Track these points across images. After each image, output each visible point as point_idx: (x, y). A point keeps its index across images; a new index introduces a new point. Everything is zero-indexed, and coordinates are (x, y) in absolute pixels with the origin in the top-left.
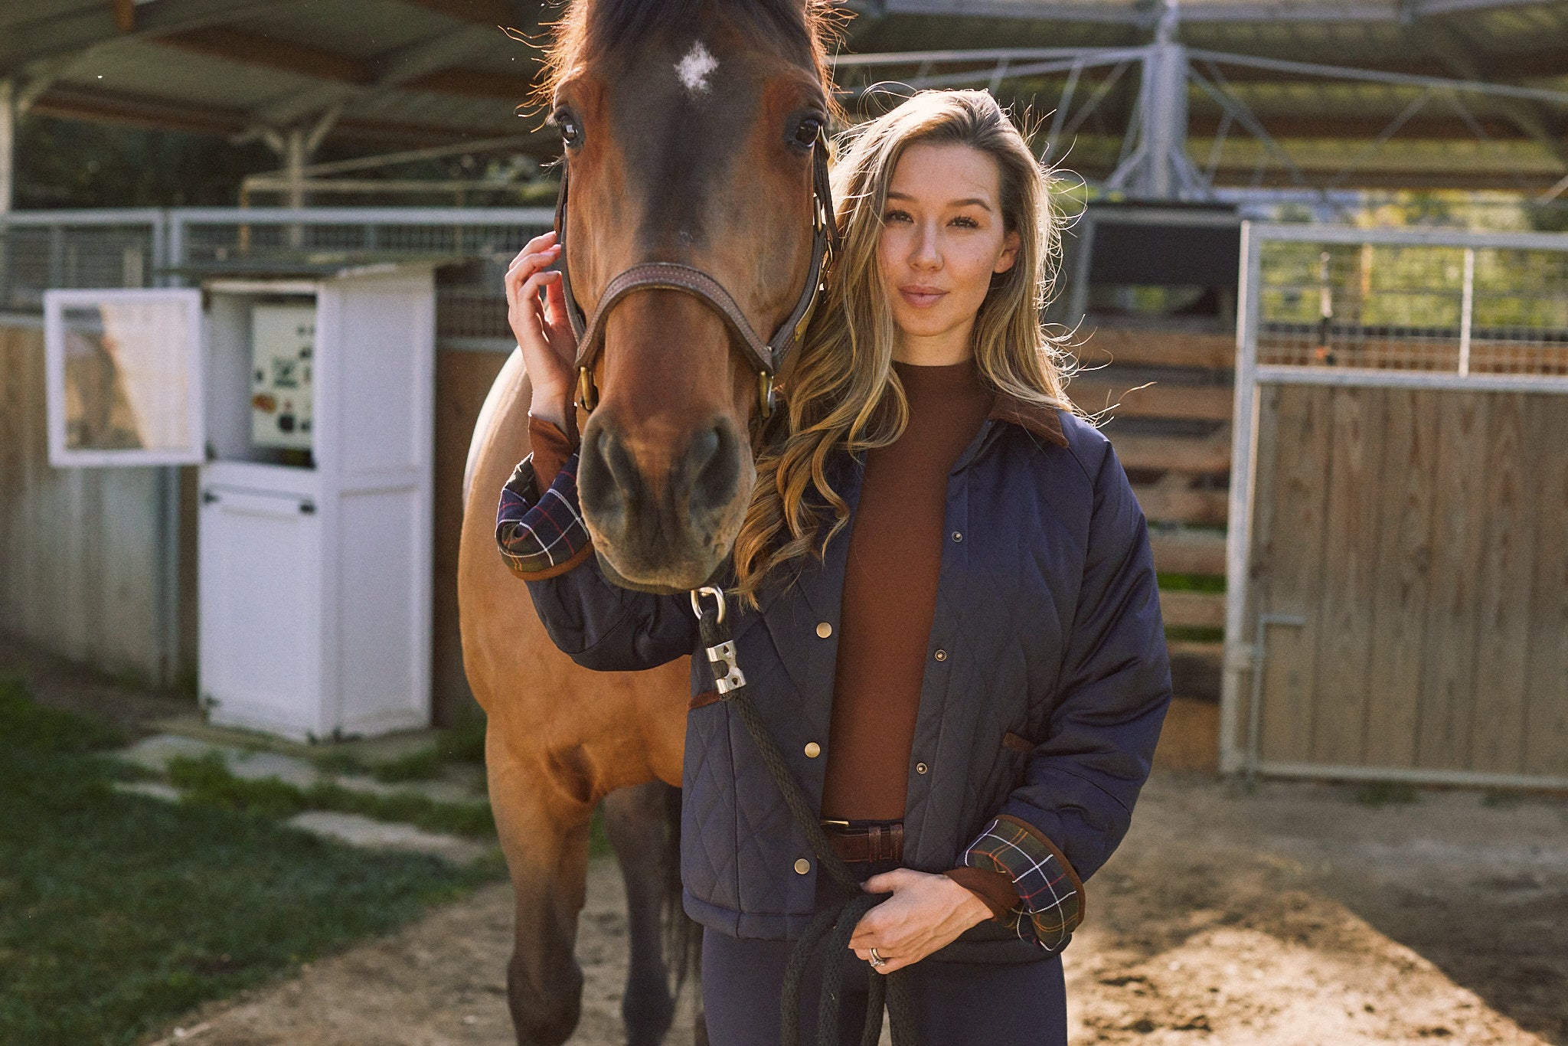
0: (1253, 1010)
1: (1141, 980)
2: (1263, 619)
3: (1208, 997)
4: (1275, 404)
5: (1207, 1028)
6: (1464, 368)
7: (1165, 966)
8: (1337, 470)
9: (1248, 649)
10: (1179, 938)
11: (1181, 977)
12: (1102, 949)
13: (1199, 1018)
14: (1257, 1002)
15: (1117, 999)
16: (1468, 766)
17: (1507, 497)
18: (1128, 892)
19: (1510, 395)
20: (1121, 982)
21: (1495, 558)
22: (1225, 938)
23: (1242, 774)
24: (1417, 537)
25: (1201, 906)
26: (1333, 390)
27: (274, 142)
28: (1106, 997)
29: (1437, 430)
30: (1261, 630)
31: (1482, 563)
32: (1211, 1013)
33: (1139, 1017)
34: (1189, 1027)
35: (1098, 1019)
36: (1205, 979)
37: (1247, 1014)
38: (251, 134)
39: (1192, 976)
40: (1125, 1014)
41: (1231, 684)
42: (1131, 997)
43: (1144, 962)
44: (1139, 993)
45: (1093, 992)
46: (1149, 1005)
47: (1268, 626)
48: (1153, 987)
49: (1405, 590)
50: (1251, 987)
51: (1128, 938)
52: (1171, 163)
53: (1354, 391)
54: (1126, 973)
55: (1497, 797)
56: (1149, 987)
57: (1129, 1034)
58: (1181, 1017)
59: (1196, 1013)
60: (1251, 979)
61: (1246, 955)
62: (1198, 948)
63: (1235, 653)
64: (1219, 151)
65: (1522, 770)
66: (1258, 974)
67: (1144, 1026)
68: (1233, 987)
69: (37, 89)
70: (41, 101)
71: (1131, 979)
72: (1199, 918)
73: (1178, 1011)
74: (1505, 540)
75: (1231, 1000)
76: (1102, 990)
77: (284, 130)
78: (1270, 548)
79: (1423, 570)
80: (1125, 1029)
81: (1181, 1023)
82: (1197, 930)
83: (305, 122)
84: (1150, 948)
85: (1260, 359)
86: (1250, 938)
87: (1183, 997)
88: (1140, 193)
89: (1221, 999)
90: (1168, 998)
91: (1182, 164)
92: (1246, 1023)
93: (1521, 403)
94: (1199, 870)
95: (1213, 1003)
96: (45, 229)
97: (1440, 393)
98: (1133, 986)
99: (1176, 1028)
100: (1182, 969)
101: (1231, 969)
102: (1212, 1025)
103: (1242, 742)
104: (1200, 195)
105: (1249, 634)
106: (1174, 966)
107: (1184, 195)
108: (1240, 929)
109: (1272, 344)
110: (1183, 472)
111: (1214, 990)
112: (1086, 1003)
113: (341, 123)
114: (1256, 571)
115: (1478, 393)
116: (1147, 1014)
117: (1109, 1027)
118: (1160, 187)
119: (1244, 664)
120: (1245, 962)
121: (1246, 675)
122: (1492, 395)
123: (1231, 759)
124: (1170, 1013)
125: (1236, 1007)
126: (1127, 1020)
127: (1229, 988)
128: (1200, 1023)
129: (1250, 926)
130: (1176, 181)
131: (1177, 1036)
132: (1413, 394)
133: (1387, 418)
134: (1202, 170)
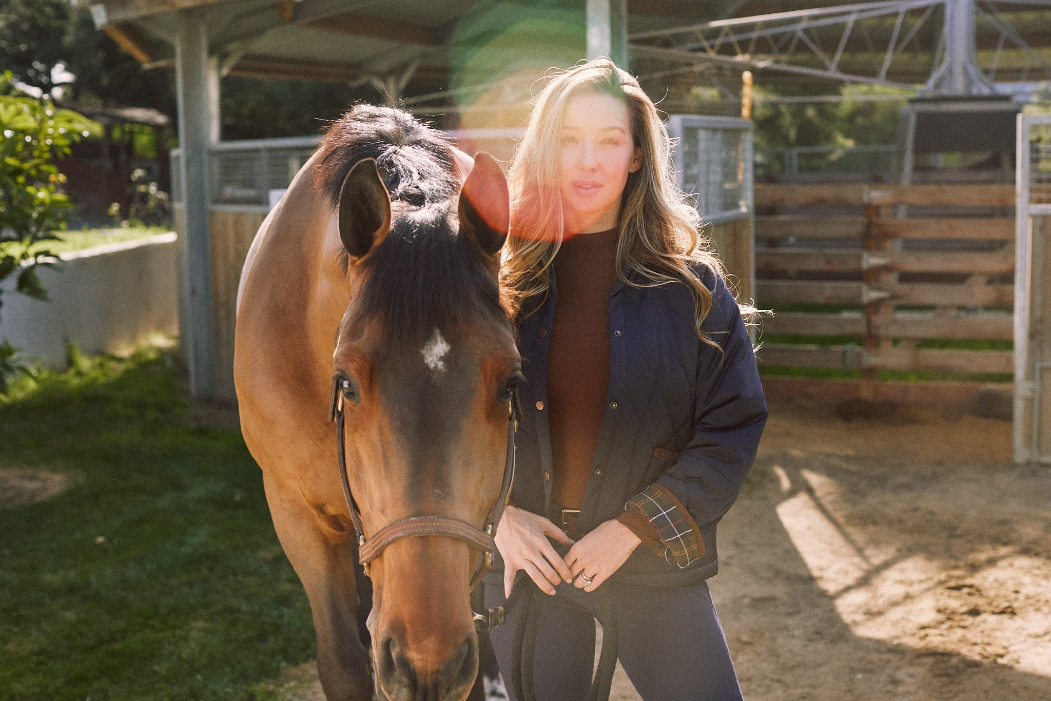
0: (1041, 604)
1: (970, 586)
2: (1039, 365)
3: (1013, 596)
4: (1042, 229)
5: (1013, 613)
7: (985, 578)
9: (1030, 384)
10: (992, 562)
11: (995, 585)
12: (945, 568)
13: (1008, 607)
14: (1043, 598)
15: (956, 598)
18: (960, 536)
20: (958, 588)
22: (1023, 562)
23: (1029, 463)
25: (1005, 544)
27: (378, 84)
28: (950, 596)
30: (1038, 372)
32: (1016, 605)
33: (971, 607)
34: (1002, 612)
35: (946, 609)
36: (1011, 586)
37: (1038, 605)
38: (363, 80)
39: (1002, 584)
40: (962, 606)
41: (1019, 408)
42: (966, 596)
43: (972, 576)
44: (970, 594)
45: (942, 594)
46: (976, 601)
47: (1042, 369)
48: (978, 590)
50: (1040, 590)
51: (961, 563)
52: (966, 71)
54: (961, 582)
56: (976, 590)
57: (965, 617)
58: (997, 607)
59: (1006, 604)
60: (1039, 585)
61: (1036, 572)
62: (1004, 568)
63: (1022, 388)
64: (998, 58)
66: (1044, 582)
67: (975, 612)
68: (1029, 589)
69: (233, 61)
70: (236, 68)
71: (964, 586)
72: (1003, 550)
73: (995, 603)
75: (1028, 597)
76: (947, 592)
77: (384, 77)
78: (1041, 320)
80: (963, 614)
81: (997, 610)
82: (1003, 558)
83: (396, 71)
84: (974, 568)
85: (1032, 201)
86: (1037, 562)
87: (997, 596)
88: (945, 91)
89: (1021, 597)
90: (988, 597)
91: (973, 71)
92: (1038, 610)
94: (1003, 522)
95: (1016, 599)
96: (257, 150)
98: (966, 590)
99: (994, 613)
100: (996, 580)
101: (1027, 580)
102: (1017, 612)
103: (1028, 444)
104: (986, 91)
105: (1031, 374)
106: (991, 579)
107: (975, 91)
108: (1031, 557)
109: (1038, 191)
110: (981, 274)
111: (1017, 592)
112: (938, 600)
113: (420, 70)
114: (1033, 335)
116: (976, 606)
117: (953, 613)
118: (959, 87)
119: (1028, 394)
120: (1035, 576)
121: (1029, 401)
123: (1021, 454)
124: (990, 604)
125: (1032, 601)
126: (964, 609)
127: (1025, 591)
128: (1009, 610)
129: (1037, 555)
130: (969, 82)
131: (994, 618)
134: (986, 72)
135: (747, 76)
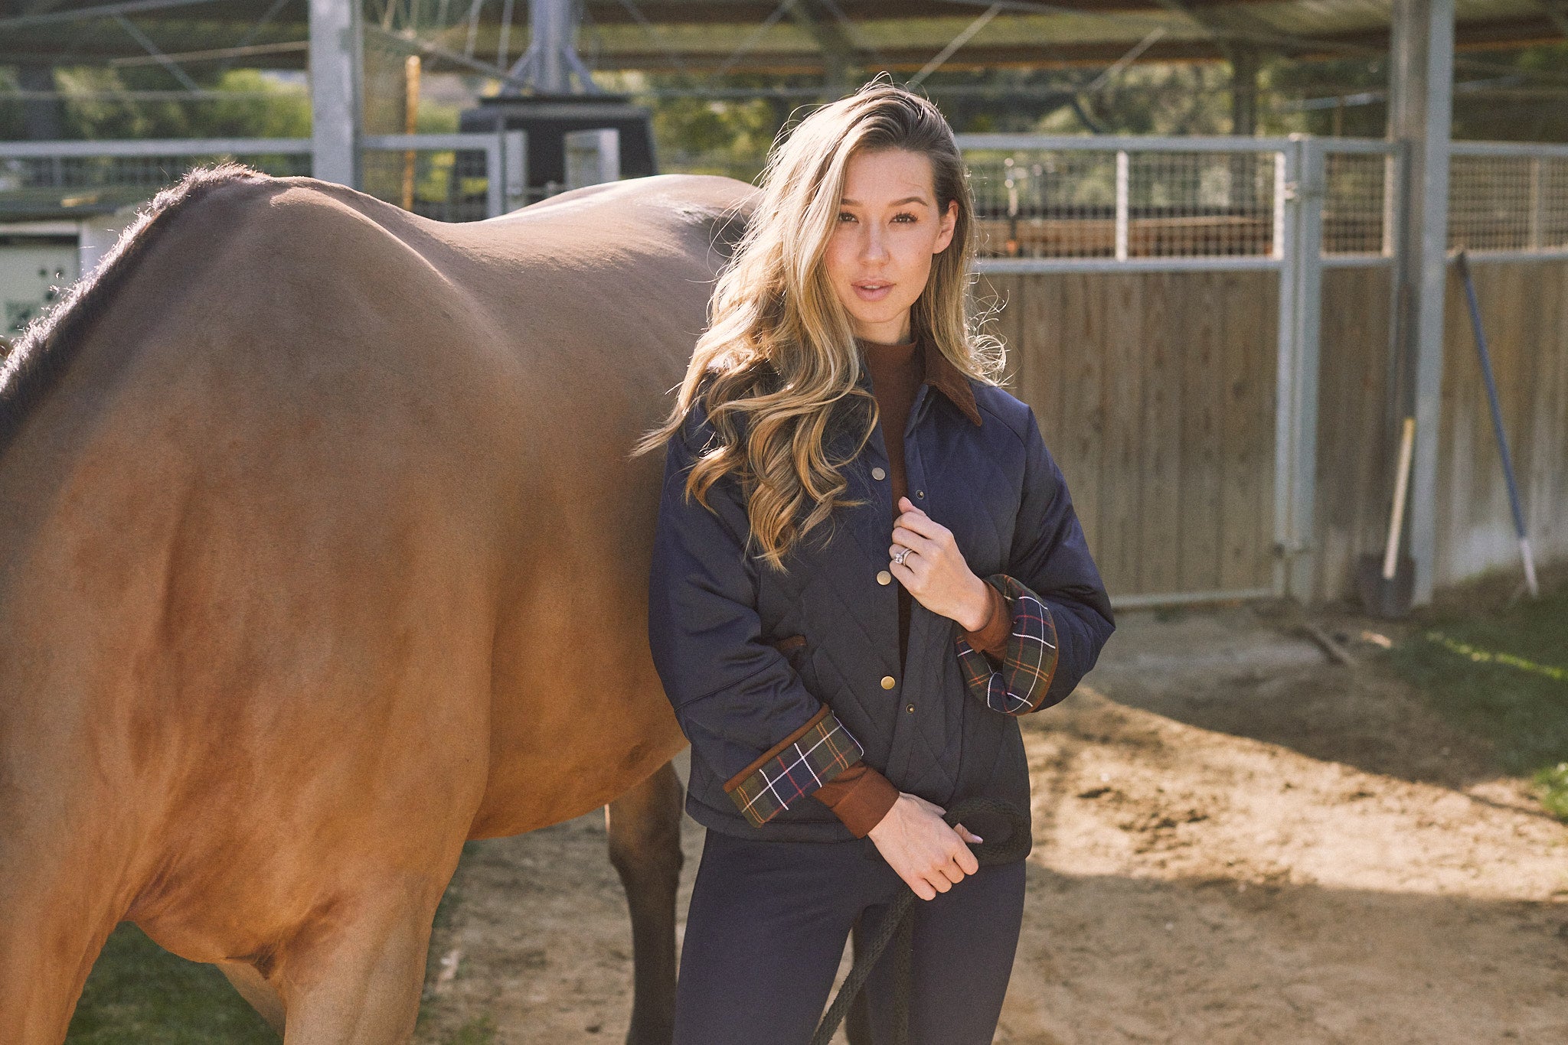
6: (1121, 254)
8: (1028, 346)
16: (1138, 589)
17: (1160, 362)
19: (1158, 274)
21: (1152, 413)
24: (1092, 400)
26: (1021, 277)
29: (1104, 309)
31: (1142, 418)
49: (1085, 446)
52: (564, 59)
53: (1038, 277)
55: (1166, 614)
58: (1181, 813)
65: (1179, 589)
74: (1160, 397)
79: (1098, 428)
91: (571, 56)
93: (1166, 281)
97: (1105, 276)
98: (1106, 797)
99: (1188, 821)
107: (577, 88)
115: (1134, 274)
118: (552, 83)
122: (1145, 275)
132: (1085, 277)
133: (1065, 300)
134: (583, 56)
135: (413, 62)
